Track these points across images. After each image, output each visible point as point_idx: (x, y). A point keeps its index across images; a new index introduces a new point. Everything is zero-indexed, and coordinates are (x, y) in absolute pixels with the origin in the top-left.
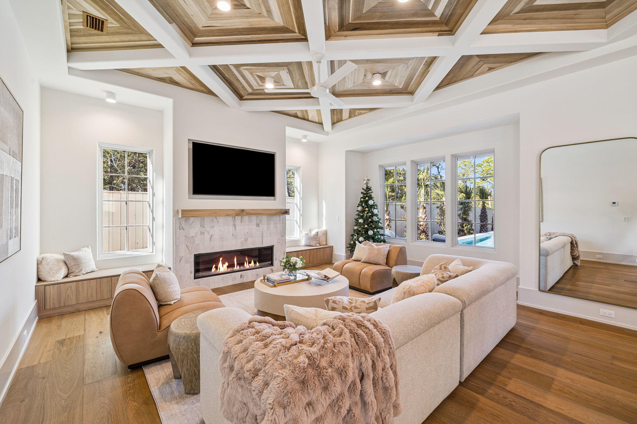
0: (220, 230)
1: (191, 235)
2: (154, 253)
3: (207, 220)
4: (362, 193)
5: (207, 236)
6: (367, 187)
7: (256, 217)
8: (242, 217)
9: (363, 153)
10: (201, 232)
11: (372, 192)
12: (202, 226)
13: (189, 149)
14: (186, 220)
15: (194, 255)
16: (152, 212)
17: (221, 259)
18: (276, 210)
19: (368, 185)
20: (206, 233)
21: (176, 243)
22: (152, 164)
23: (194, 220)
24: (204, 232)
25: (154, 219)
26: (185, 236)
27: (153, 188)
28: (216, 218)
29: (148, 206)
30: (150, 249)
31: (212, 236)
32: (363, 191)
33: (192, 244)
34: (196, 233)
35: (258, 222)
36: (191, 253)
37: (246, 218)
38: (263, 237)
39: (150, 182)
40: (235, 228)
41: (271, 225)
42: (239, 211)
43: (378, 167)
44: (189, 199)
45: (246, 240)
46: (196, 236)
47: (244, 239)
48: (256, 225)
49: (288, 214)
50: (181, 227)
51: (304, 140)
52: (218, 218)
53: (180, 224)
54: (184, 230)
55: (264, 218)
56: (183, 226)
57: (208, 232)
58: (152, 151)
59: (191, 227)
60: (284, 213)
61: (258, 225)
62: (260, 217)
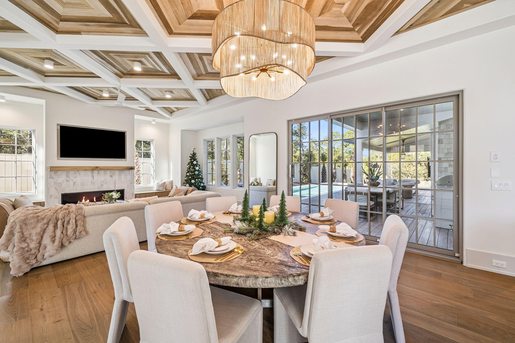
0: (82, 179)
1: (59, 182)
2: (36, 194)
3: (71, 173)
4: (190, 157)
5: (71, 183)
6: (193, 153)
7: (110, 171)
8: (99, 171)
9: (196, 132)
10: (66, 180)
11: (196, 156)
12: (67, 176)
13: (57, 129)
14: (55, 173)
15: (62, 194)
16: (35, 168)
17: (84, 197)
18: (124, 167)
19: (194, 152)
20: (70, 181)
21: (47, 187)
22: (35, 138)
23: (62, 172)
24: (69, 180)
25: (36, 172)
26: (54, 183)
27: (35, 153)
28: (78, 172)
29: (33, 164)
30: (33, 191)
31: (75, 182)
32: (191, 155)
33: (59, 187)
34: (63, 181)
35: (112, 174)
36: (59, 192)
37: (102, 172)
38: (116, 184)
39: (34, 149)
40: (93, 178)
41: (122, 177)
42: (94, 168)
43: (203, 140)
44: (57, 160)
45: (102, 185)
46: (62, 182)
47: (100, 185)
48: (110, 176)
49: (134, 169)
50: (51, 177)
51: (154, 123)
52: (79, 171)
53: (51, 175)
54: (53, 178)
55: (117, 172)
56: (53, 176)
57: (72, 180)
58: (35, 130)
59: (59, 177)
60: (130, 169)
61: (111, 176)
62: (113, 171)
